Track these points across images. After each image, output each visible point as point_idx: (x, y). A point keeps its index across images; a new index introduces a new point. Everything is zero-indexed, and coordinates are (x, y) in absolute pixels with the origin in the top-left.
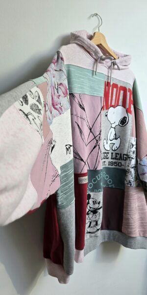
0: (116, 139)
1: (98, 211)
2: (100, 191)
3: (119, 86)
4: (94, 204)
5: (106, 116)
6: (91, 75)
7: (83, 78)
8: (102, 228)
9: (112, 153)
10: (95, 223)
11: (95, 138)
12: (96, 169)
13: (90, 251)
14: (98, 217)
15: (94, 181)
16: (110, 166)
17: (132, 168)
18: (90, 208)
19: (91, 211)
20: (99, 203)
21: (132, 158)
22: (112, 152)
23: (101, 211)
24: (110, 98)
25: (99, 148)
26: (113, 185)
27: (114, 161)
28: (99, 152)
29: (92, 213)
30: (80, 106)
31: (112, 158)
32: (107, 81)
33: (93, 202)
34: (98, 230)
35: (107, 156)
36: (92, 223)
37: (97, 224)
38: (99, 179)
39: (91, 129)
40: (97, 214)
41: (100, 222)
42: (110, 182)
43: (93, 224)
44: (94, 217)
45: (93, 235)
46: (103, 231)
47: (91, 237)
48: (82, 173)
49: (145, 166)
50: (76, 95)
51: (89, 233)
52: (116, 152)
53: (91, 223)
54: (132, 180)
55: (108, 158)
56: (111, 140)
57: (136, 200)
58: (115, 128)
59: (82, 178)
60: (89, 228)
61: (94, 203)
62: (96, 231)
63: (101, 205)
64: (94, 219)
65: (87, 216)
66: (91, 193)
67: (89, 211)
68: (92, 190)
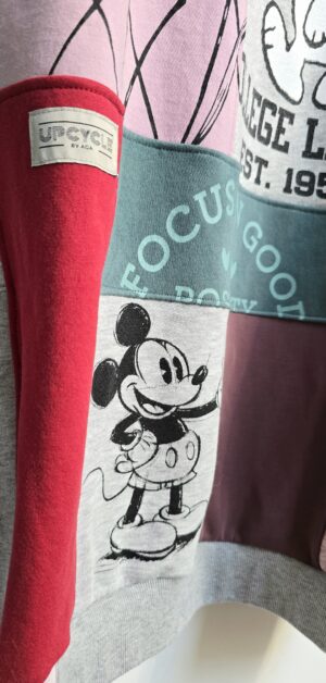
1: (190, 423)
2: (208, 302)
4: (167, 378)
8: (211, 531)
9: (312, 123)
10: (164, 498)
12: (198, 140)
13: (126, 668)
14: (184, 464)
15: (182, 225)
16: (294, 199)
18: (141, 399)
19: (148, 424)
20: (198, 379)
22: (315, 113)
23: (208, 429)
26: (300, 306)
27: (319, 167)
28: (231, 27)
29: (150, 436)
31: (307, 154)
33: (164, 364)
34: (183, 540)
35: (281, 130)
36: (146, 497)
37: (175, 507)
38: (209, 220)
40: (179, 445)
41: (199, 494)
42: (283, 287)
43: (156, 500)
44: (161, 458)
46: (213, 546)
47: (136, 580)
48: (63, 70)
51: (129, 554)
53: (138, 494)
55: (285, 148)
56: (312, 43)
59: (53, 114)
60: (129, 529)
61: (170, 370)
62: (171, 549)
63: (213, 389)
64: (158, 470)
65: (116, 449)
66: (152, 308)
67: (134, 417)
68: (164, 288)
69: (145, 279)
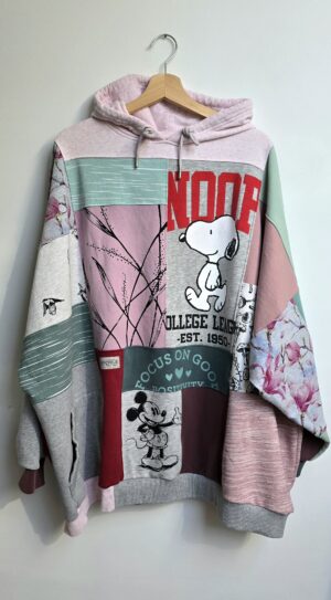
0: (221, 287)
1: (162, 428)
3: (217, 175)
4: (154, 414)
5: (184, 240)
6: (131, 167)
7: (110, 176)
9: (215, 317)
10: (158, 452)
11: (149, 285)
12: (153, 345)
14: (163, 442)
15: (152, 369)
16: (211, 344)
17: (239, 351)
18: (148, 420)
19: (150, 427)
20: (164, 415)
21: (241, 330)
22: (216, 314)
24: (189, 204)
25: (157, 305)
27: (218, 333)
28: (158, 315)
29: (151, 431)
30: (103, 228)
32: (174, 171)
33: (153, 409)
35: (203, 321)
36: (154, 451)
37: (162, 455)
38: (159, 367)
39: (140, 270)
40: (161, 435)
42: (213, 376)
43: (156, 453)
44: (156, 439)
45: (155, 474)
47: (152, 477)
49: (259, 349)
50: (91, 210)
51: (149, 467)
52: (221, 314)
53: (151, 449)
54: (238, 377)
56: (211, 290)
57: (248, 424)
58: (217, 264)
60: (149, 460)
61: (155, 411)
62: (162, 469)
63: (168, 418)
64: (156, 443)
65: (140, 434)
66: (147, 392)
67: (145, 425)
68: (149, 386)
69: (144, 384)
